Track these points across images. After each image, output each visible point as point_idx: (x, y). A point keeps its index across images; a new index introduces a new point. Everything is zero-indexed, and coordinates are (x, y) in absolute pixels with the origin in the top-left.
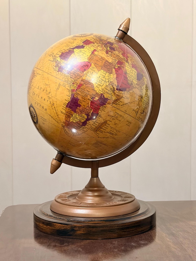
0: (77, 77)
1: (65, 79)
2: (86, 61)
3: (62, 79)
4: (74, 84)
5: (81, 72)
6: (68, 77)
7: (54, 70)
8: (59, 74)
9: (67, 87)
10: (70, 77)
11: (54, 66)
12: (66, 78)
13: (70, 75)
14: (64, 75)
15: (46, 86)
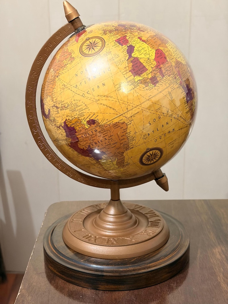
0: (171, 69)
1: (168, 83)
2: (155, 51)
3: (166, 87)
4: (175, 78)
5: (167, 63)
6: (168, 79)
7: (150, 90)
8: (158, 86)
9: (176, 87)
10: (168, 76)
11: (145, 88)
12: (167, 81)
13: (167, 76)
14: (163, 82)
15: (159, 111)
